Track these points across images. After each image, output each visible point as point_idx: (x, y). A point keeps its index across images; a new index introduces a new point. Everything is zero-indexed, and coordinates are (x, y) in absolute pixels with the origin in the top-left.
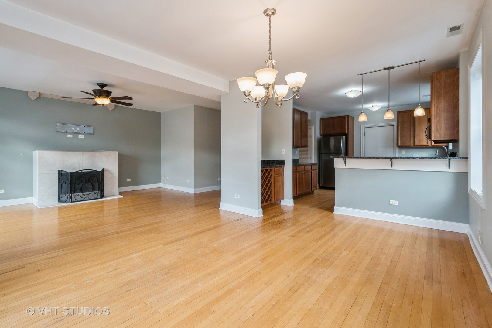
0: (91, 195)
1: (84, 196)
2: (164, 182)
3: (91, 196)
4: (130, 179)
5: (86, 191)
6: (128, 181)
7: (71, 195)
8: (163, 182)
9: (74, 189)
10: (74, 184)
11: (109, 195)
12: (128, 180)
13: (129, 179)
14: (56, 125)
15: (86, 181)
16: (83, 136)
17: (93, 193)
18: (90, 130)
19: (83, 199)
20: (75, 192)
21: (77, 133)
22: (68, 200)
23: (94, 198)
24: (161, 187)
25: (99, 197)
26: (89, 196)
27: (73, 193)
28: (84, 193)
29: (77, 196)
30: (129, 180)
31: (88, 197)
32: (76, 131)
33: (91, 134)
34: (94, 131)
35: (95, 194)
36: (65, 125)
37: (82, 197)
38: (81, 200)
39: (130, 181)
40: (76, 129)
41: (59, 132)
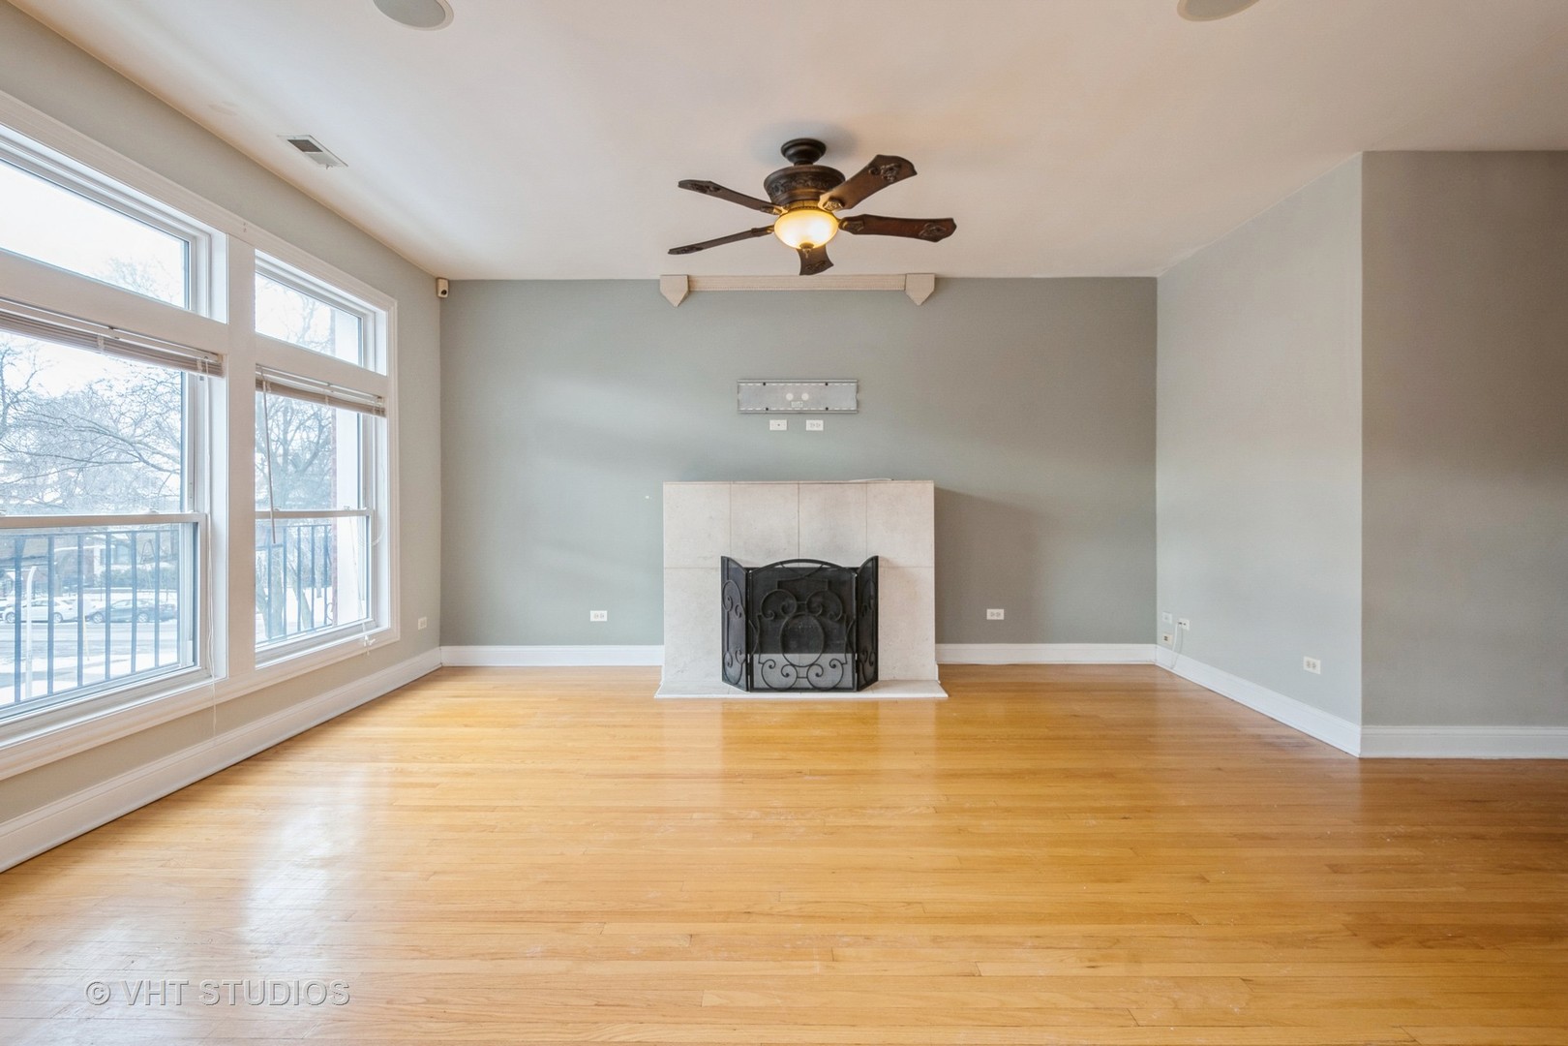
0: (820, 671)
1: (790, 670)
2: (1170, 637)
3: (817, 675)
4: (1002, 611)
5: (800, 650)
6: (995, 618)
7: (752, 658)
8: (1166, 639)
9: (761, 636)
10: (759, 617)
11: (898, 678)
12: (993, 614)
13: (995, 611)
14: (738, 387)
15: (799, 608)
16: (821, 422)
17: (827, 658)
18: (843, 397)
19: (790, 681)
20: (762, 650)
21: (800, 413)
22: (743, 682)
23: (831, 685)
24: (1154, 666)
25: (848, 681)
26: (812, 676)
27: (756, 652)
28: (794, 657)
29: (770, 667)
30: (995, 614)
31: (807, 677)
32: (797, 406)
33: (848, 413)
34: (858, 402)
35: (834, 666)
36: (764, 384)
37: (787, 675)
38: (783, 685)
39: (1002, 617)
40: (798, 398)
41: (746, 413)
